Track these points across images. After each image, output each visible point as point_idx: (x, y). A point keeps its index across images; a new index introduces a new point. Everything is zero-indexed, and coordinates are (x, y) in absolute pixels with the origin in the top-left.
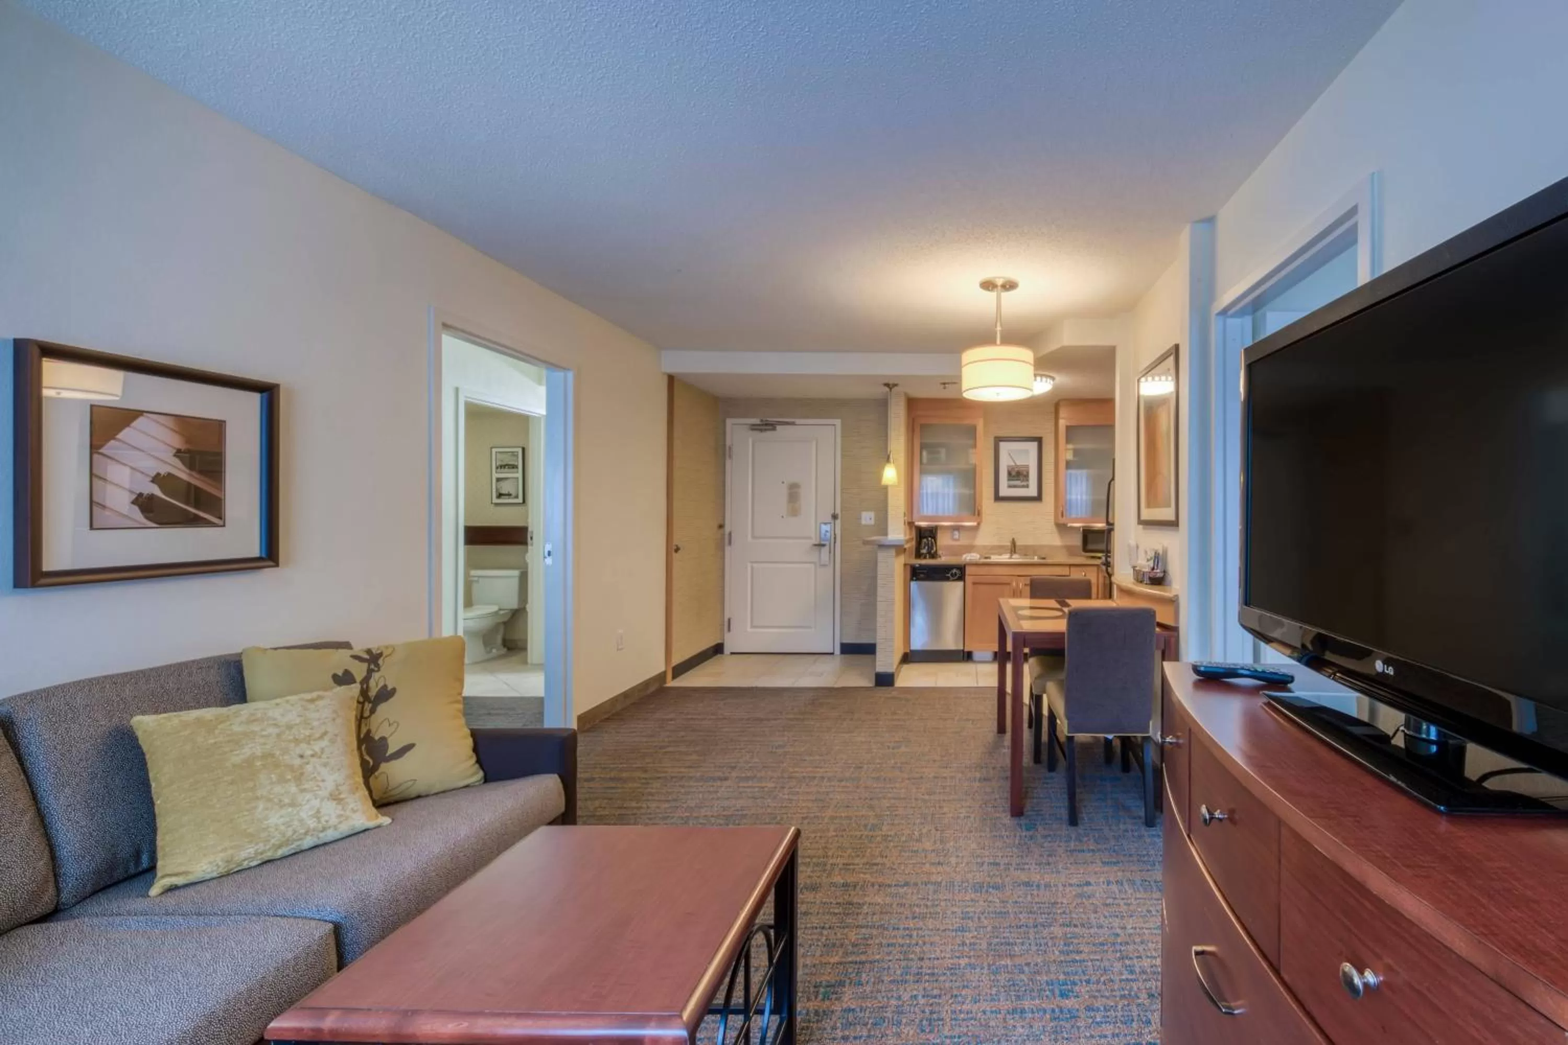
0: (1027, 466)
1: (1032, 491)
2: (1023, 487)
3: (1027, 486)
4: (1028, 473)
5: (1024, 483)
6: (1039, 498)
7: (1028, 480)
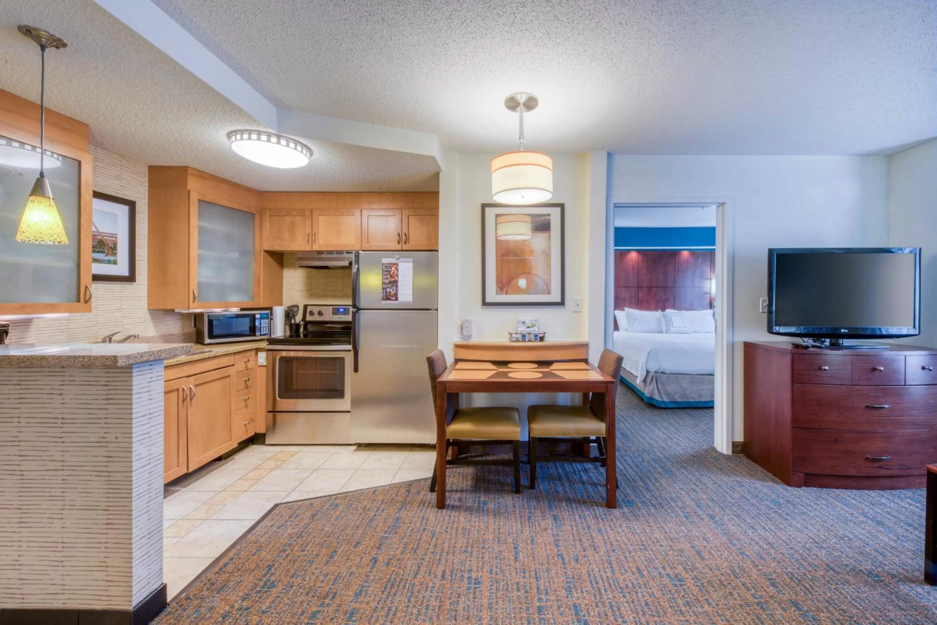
0: (115, 236)
1: (122, 269)
2: (109, 262)
3: (115, 263)
4: (115, 244)
5: (112, 258)
6: (131, 278)
7: (115, 254)
